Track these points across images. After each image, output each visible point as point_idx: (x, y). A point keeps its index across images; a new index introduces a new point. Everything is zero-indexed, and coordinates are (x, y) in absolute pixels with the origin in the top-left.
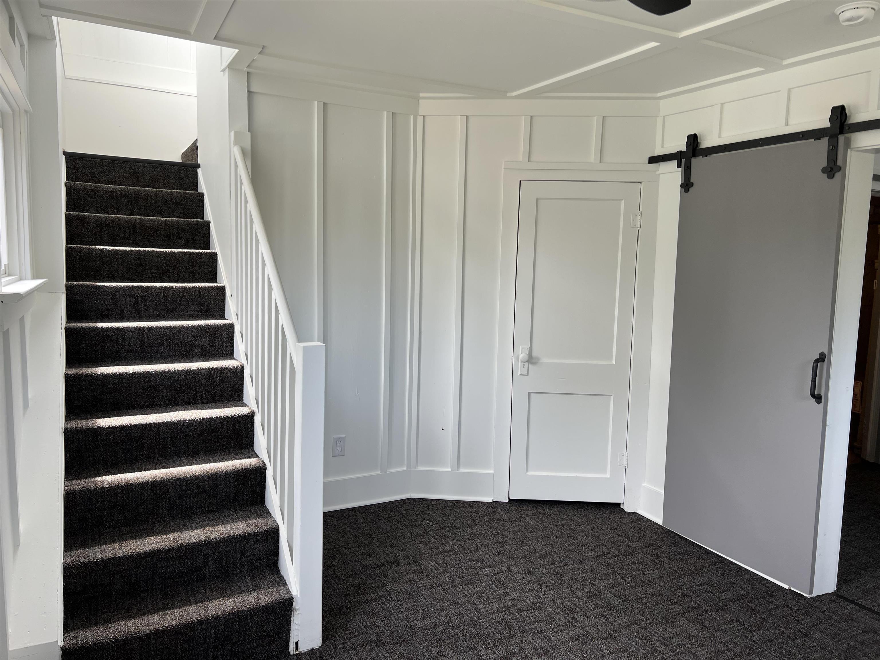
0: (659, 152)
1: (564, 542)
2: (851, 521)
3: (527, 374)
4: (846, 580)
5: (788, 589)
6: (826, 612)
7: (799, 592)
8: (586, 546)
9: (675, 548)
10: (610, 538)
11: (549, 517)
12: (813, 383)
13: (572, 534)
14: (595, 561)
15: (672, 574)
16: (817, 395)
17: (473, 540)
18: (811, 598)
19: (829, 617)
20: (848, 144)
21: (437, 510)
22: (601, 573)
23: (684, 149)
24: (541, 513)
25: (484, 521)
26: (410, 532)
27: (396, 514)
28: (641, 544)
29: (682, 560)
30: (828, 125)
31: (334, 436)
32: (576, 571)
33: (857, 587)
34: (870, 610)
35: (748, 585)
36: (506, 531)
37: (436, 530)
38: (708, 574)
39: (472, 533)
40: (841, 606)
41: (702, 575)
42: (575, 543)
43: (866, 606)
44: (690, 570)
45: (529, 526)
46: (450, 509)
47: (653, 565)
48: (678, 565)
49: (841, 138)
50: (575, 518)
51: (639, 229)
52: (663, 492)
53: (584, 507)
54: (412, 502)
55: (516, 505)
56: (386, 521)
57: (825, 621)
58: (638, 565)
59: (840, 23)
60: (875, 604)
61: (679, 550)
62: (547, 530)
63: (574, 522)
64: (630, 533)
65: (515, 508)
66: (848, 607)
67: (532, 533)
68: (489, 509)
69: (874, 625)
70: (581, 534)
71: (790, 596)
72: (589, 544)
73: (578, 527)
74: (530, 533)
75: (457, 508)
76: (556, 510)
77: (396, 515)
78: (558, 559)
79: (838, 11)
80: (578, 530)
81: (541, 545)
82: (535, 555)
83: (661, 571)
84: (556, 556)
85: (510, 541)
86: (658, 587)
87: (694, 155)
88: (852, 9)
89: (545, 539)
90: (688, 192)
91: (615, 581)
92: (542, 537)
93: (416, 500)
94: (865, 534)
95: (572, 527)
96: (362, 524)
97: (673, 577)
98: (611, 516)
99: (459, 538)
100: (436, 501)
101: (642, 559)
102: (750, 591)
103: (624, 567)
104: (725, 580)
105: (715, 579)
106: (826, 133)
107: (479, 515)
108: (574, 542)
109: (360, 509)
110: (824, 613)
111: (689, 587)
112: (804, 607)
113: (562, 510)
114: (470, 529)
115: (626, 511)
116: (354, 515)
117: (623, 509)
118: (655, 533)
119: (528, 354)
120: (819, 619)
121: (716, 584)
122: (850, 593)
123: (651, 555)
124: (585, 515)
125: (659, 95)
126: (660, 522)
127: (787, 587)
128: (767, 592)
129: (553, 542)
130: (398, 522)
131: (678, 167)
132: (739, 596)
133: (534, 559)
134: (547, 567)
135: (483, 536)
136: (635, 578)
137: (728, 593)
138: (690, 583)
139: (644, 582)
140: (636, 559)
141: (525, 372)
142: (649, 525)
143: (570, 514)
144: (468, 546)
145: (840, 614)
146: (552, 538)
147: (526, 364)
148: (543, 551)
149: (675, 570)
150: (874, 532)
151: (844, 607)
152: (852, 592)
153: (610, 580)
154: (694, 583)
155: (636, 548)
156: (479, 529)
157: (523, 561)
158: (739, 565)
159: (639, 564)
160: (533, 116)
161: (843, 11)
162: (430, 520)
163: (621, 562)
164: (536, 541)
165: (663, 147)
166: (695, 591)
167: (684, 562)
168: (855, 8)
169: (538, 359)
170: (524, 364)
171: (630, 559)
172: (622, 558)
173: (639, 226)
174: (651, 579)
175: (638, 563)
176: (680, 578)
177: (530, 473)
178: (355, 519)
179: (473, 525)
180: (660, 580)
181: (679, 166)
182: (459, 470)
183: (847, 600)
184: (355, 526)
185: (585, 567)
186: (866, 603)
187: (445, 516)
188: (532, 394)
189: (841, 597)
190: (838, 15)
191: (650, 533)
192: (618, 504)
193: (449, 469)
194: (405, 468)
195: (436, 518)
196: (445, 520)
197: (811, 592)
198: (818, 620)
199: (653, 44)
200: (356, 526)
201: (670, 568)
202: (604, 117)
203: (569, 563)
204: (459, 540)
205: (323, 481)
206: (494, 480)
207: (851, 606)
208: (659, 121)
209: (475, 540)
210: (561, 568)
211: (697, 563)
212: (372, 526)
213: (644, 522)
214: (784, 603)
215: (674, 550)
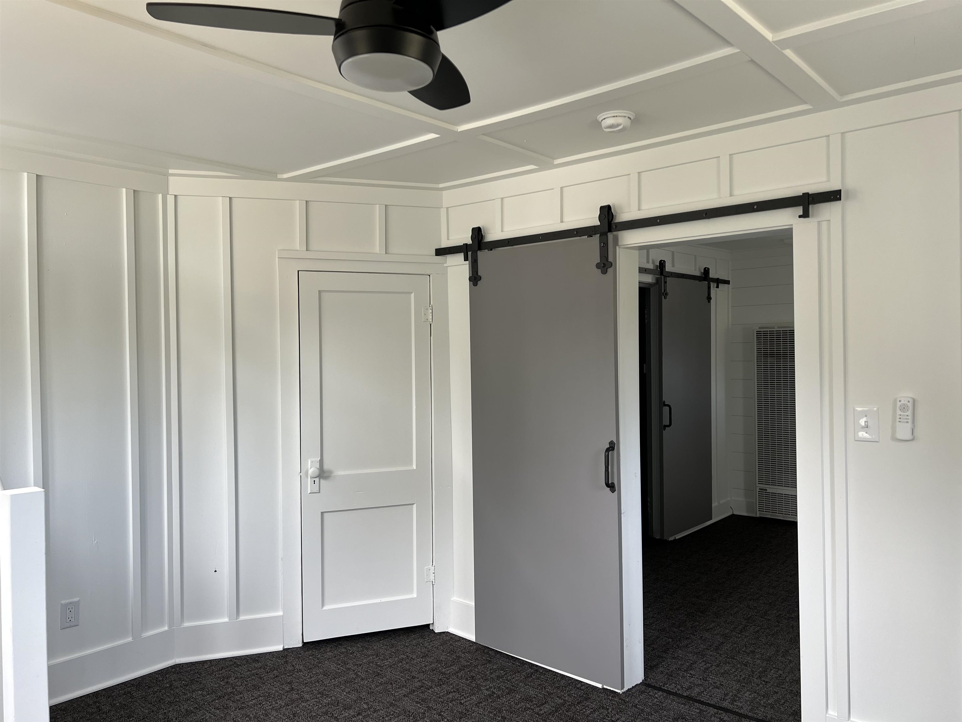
0: (445, 244)
1: (371, 684)
2: (648, 603)
3: (318, 491)
4: (651, 667)
5: (601, 688)
6: (638, 706)
7: (612, 689)
8: (395, 682)
9: (490, 665)
10: (422, 668)
11: (351, 656)
12: (606, 472)
13: (379, 672)
14: (407, 700)
15: (490, 696)
16: (611, 484)
17: (260, 704)
18: (623, 693)
19: (642, 710)
20: (616, 241)
21: (212, 673)
22: (415, 713)
23: (469, 242)
24: (342, 653)
25: (273, 677)
26: (177, 711)
27: (156, 690)
28: (455, 668)
29: (498, 677)
30: (598, 223)
31: (63, 602)
32: (387, 716)
33: (662, 672)
34: (675, 694)
35: (565, 691)
36: (302, 684)
37: (212, 701)
38: (525, 688)
39: (260, 696)
40: (651, 695)
41: (520, 691)
42: (384, 682)
43: (672, 691)
44: (507, 688)
45: (328, 671)
46: (229, 669)
47: (469, 691)
48: (494, 684)
49: (610, 236)
50: (382, 651)
51: (431, 323)
52: (473, 604)
53: (390, 636)
54: (178, 669)
55: (312, 649)
56: (142, 702)
57: (638, 716)
58: (454, 694)
59: (603, 129)
60: (679, 687)
61: (494, 667)
62: (351, 673)
63: (380, 656)
64: (442, 658)
65: (311, 652)
66: (656, 695)
67: (333, 680)
68: (278, 661)
69: (681, 710)
70: (389, 670)
71: (604, 695)
72: (400, 679)
73: (386, 661)
74: (331, 680)
75: (238, 666)
76: (359, 646)
77: (157, 692)
78: (365, 706)
79: (600, 117)
80: (386, 665)
81: (345, 693)
82: (338, 707)
83: (478, 696)
84: (362, 703)
85: (307, 696)
86: (476, 716)
87: (480, 249)
88: (612, 117)
89: (348, 684)
90: (476, 285)
91: (431, 719)
92: (346, 682)
93: (183, 666)
94: (662, 614)
95: (379, 664)
96: (109, 712)
97: (491, 700)
98: (421, 641)
99: (243, 705)
100: (211, 663)
101: (457, 686)
102: (567, 699)
103: (440, 700)
104: (542, 691)
105: (532, 693)
106: (597, 231)
107: (267, 669)
108: (383, 680)
109: (104, 692)
110: (637, 707)
111: (508, 708)
112: (618, 705)
113: (366, 645)
114: (256, 690)
115: (436, 632)
116: (96, 702)
117: (433, 630)
118: (469, 652)
119: (318, 468)
120: (633, 716)
121: (534, 698)
122: (657, 680)
123: (467, 680)
124: (393, 646)
125: (441, 186)
126: (472, 638)
127: (600, 686)
128: (583, 696)
129: (358, 685)
130: (159, 701)
131: (465, 261)
132: (557, 706)
133: (337, 713)
134: (353, 719)
135: (273, 696)
136: (452, 711)
137: (546, 706)
138: (509, 703)
139: (462, 713)
140: (451, 687)
141: (316, 489)
142: (461, 644)
143: (375, 648)
144: (255, 713)
145: (650, 705)
146: (356, 681)
147: (317, 480)
148: (348, 700)
149: (492, 691)
150: (669, 611)
151: (653, 697)
152: (658, 678)
153: (426, 719)
154: (513, 702)
155: (449, 673)
156: (268, 689)
157: (325, 718)
158: (554, 672)
159: (455, 692)
160: (308, 201)
161: (604, 118)
162: (202, 689)
163: (435, 694)
164: (338, 689)
165: (448, 239)
166: (515, 712)
167: (501, 680)
168: (614, 117)
169: (330, 472)
170: (315, 479)
171: (445, 688)
172: (436, 689)
173: (431, 320)
174: (468, 708)
175: (453, 691)
176: (498, 700)
177: (326, 608)
178: (98, 707)
179: (260, 684)
180: (478, 707)
181: (466, 259)
182: (239, 619)
183: (654, 688)
184: (98, 717)
185: (396, 710)
186: (671, 687)
187: (223, 680)
188: (325, 514)
189: (649, 686)
190: (600, 121)
191: (464, 653)
192: (428, 626)
193: (226, 620)
194: (166, 628)
195: (211, 685)
196: (223, 686)
197: (623, 688)
198: (631, 716)
199: (432, 136)
200: (100, 716)
201: (487, 690)
202: (387, 206)
203: (378, 708)
204: (242, 708)
205: (48, 664)
206: (284, 623)
207: (659, 694)
208: (443, 212)
209: (263, 703)
210: (370, 717)
211: (513, 678)
212: (122, 713)
213: (456, 641)
214: (600, 705)
215: (489, 668)
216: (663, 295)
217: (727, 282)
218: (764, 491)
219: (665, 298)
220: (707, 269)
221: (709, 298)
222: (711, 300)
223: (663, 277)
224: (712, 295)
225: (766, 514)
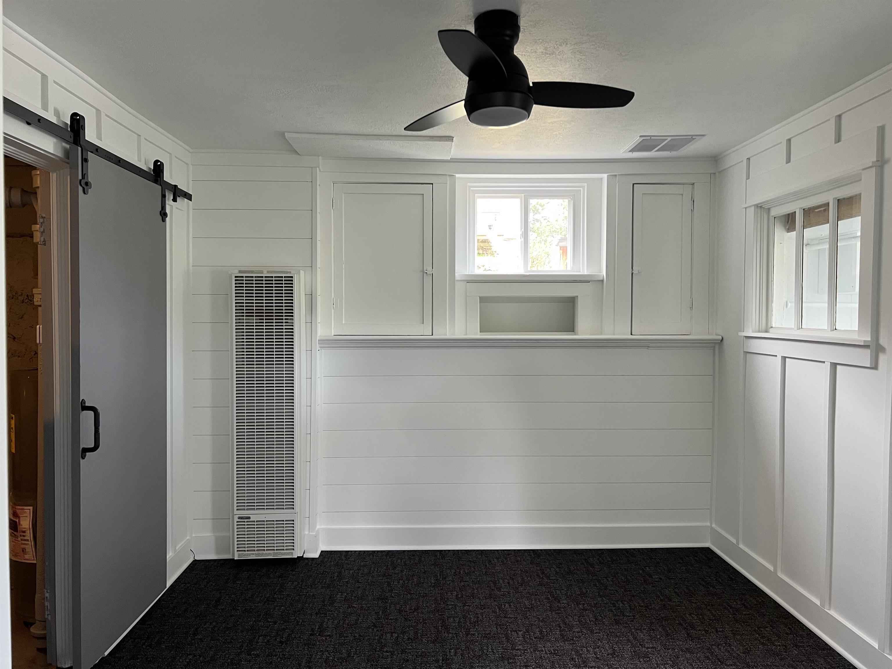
216: (81, 185)
217: (188, 197)
218: (246, 520)
219: (84, 193)
220: (159, 163)
221: (164, 215)
222: (167, 218)
223: (80, 149)
224: (168, 211)
225: (250, 555)
